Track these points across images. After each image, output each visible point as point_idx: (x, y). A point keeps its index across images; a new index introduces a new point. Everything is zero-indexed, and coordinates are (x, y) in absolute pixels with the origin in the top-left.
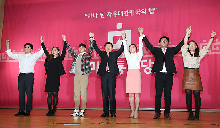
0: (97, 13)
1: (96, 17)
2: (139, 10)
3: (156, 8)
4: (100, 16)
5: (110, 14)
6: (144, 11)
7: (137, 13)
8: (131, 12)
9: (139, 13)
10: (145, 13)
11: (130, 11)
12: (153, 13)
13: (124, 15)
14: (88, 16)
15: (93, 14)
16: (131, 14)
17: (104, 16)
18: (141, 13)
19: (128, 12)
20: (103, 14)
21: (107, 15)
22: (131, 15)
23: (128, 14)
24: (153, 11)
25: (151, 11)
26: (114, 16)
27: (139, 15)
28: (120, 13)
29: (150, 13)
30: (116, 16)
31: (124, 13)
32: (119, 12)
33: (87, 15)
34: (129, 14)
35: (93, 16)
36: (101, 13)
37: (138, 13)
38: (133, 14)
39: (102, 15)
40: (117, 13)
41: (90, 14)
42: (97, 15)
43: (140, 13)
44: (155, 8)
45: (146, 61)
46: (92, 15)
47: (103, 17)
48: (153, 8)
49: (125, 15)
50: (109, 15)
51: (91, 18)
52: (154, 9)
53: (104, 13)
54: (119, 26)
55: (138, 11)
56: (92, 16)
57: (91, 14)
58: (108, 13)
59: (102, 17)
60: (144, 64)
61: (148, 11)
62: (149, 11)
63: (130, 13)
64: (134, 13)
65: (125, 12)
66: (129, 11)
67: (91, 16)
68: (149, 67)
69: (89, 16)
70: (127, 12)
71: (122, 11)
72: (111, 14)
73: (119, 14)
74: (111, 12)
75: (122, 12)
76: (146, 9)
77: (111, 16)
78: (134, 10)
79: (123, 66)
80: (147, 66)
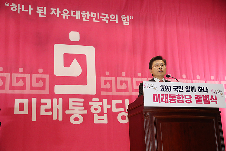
0: (30, 6)
1: (30, 13)
2: (107, 15)
3: (133, 17)
4: (37, 12)
5: (56, 11)
6: (114, 18)
7: (103, 19)
8: (94, 15)
9: (107, 20)
10: (116, 21)
11: (92, 13)
12: (128, 24)
13: (82, 18)
14: (12, 9)
15: (23, 6)
16: (94, 19)
17: (45, 14)
18: (111, 20)
19: (89, 15)
20: (43, 9)
21: (52, 13)
22: (94, 21)
23: (88, 18)
24: (128, 20)
25: (125, 20)
26: (64, 18)
27: (107, 22)
28: (75, 14)
29: (124, 22)
30: (67, 18)
31: (82, 16)
32: (72, 12)
33: (8, 5)
34: (91, 19)
35: (23, 10)
36: (38, 8)
37: (105, 20)
38: (96, 19)
39: (41, 11)
40: (70, 13)
41: (17, 5)
42: (30, 9)
43: (109, 20)
44: (131, 17)
45: (120, 102)
46: (21, 7)
47: (42, 14)
48: (128, 16)
49: (84, 20)
50: (56, 14)
51: (19, 12)
52: (129, 18)
53: (45, 8)
54: (74, 36)
55: (105, 16)
56: (21, 10)
57: (19, 5)
58: (53, 10)
59: (40, 15)
60: (118, 106)
61: (120, 19)
62: (122, 19)
63: (92, 16)
64: (98, 19)
65: (84, 13)
66: (90, 13)
67: (19, 8)
68: (125, 111)
69: (14, 9)
70: (87, 15)
71: (79, 11)
72: (58, 12)
73: (72, 15)
74: (58, 9)
75: (78, 13)
76: (117, 15)
77: (58, 16)
78: (98, 13)
79: (83, 108)
80: (122, 109)
